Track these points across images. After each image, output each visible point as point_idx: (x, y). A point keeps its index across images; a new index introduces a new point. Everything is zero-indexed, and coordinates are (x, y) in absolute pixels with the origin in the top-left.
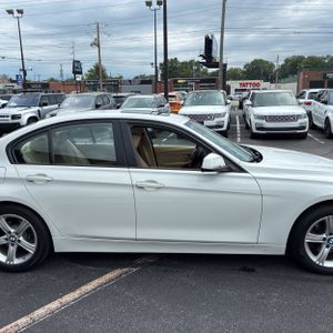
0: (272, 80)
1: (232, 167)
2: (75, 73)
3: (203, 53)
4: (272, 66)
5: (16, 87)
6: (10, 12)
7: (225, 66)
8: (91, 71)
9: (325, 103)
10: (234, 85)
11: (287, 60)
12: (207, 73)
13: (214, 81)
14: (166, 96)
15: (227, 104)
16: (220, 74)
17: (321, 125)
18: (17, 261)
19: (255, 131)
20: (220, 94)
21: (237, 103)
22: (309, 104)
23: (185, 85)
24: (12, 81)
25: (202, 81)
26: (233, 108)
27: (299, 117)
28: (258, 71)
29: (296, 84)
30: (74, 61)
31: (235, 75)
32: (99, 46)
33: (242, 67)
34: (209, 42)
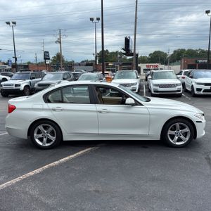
0: (166, 64)
1: (137, 103)
2: (45, 59)
3: (124, 47)
4: (166, 55)
5: (8, 67)
6: (8, 23)
7: (137, 55)
8: (54, 57)
9: (191, 77)
10: (143, 66)
11: (175, 52)
12: (127, 60)
13: (130, 64)
14: (103, 74)
15: (137, 78)
16: (134, 60)
17: (189, 89)
18: (47, 145)
19: (153, 93)
20: (134, 73)
21: (144, 77)
22: (184, 78)
23: (113, 66)
24: (5, 64)
25: (124, 64)
26: (141, 80)
27: (177, 85)
28: (158, 58)
29: (179, 66)
30: (45, 52)
31: (144, 60)
32: (60, 43)
33: (148, 56)
34: (127, 41)
